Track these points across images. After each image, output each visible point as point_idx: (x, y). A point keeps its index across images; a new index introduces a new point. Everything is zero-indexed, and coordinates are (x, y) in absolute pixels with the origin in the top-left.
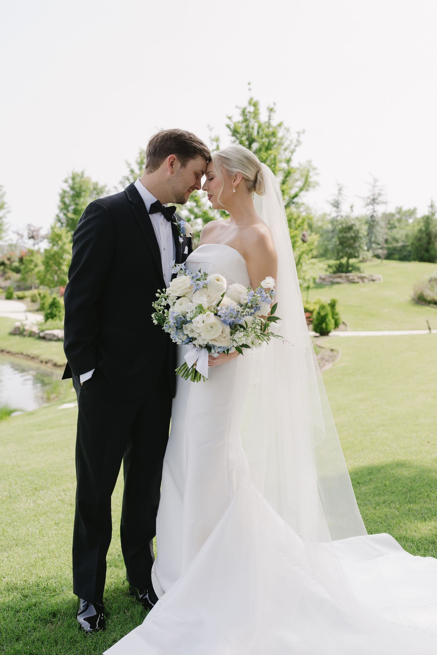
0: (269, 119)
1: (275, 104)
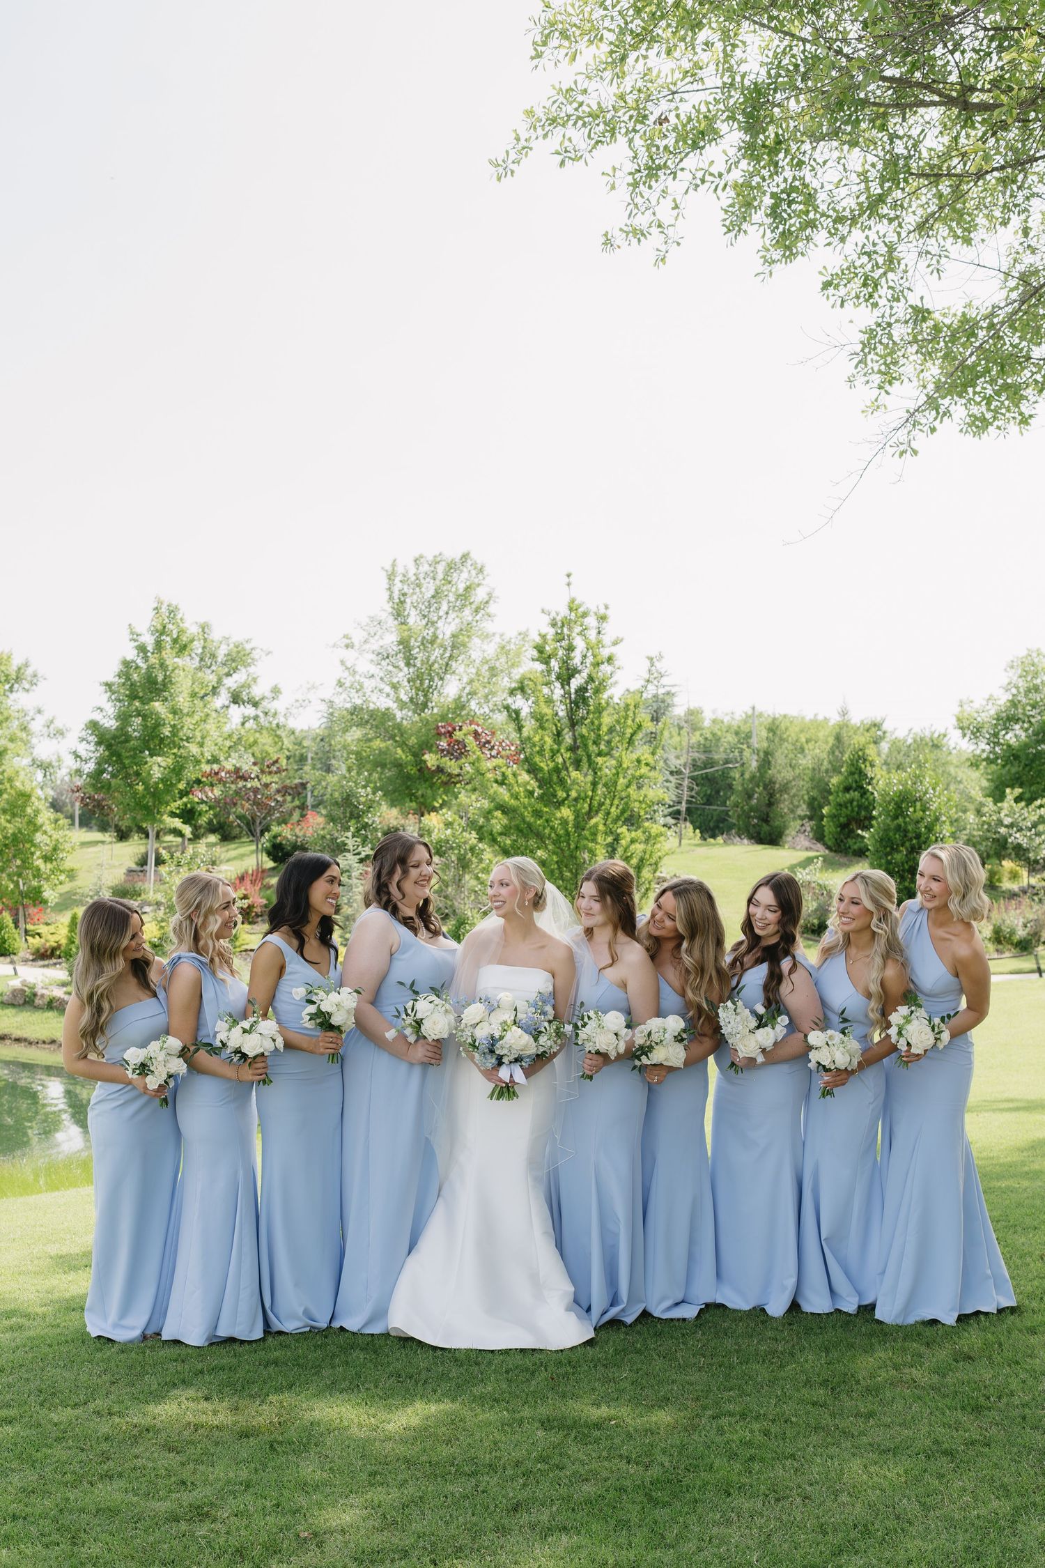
0: (599, 632)
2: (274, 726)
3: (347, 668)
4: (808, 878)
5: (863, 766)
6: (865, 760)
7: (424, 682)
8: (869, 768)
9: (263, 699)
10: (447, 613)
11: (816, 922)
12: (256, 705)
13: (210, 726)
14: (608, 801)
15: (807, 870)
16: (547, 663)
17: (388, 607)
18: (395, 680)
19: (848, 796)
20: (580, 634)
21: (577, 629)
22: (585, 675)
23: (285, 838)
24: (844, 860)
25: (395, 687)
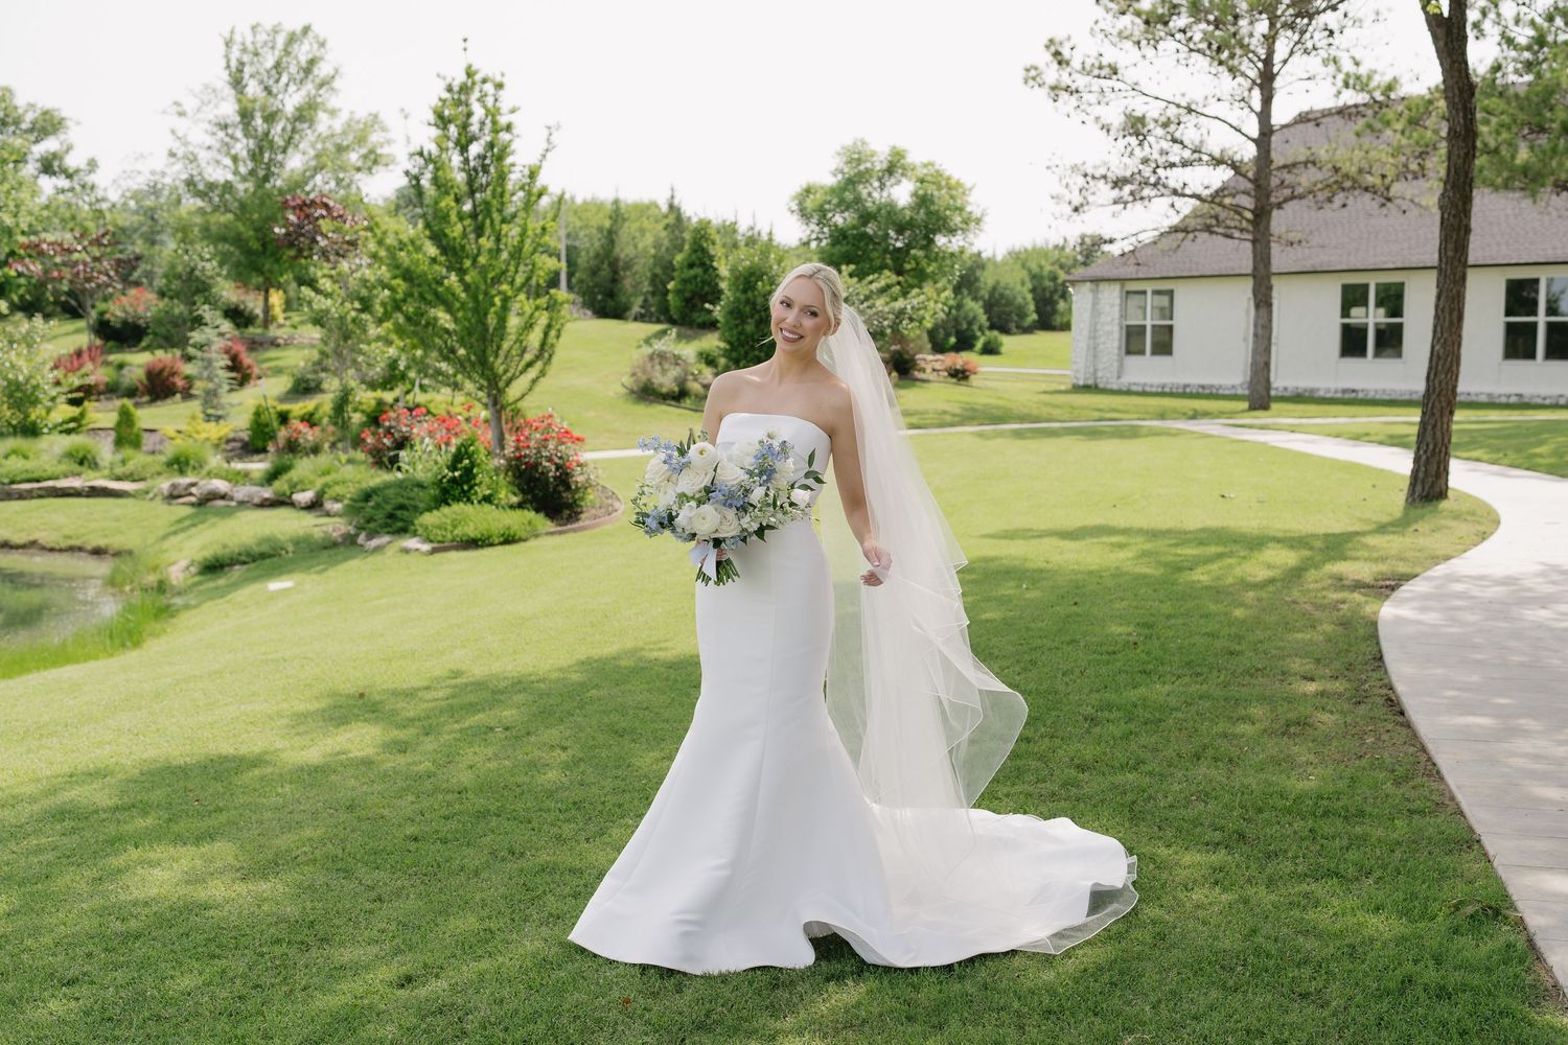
0: (496, 100)
1: (503, 75)
2: (94, 200)
3: (179, 138)
4: (664, 348)
5: (705, 245)
6: (707, 240)
7: (264, 153)
8: (711, 247)
9: (77, 171)
10: (287, 85)
11: (676, 389)
12: (69, 176)
13: (24, 195)
14: (512, 268)
15: (663, 341)
16: (445, 128)
17: (225, 75)
18: (233, 152)
19: (692, 272)
20: (478, 100)
21: (476, 95)
22: (482, 142)
23: (113, 315)
24: (689, 332)
25: (235, 159)
